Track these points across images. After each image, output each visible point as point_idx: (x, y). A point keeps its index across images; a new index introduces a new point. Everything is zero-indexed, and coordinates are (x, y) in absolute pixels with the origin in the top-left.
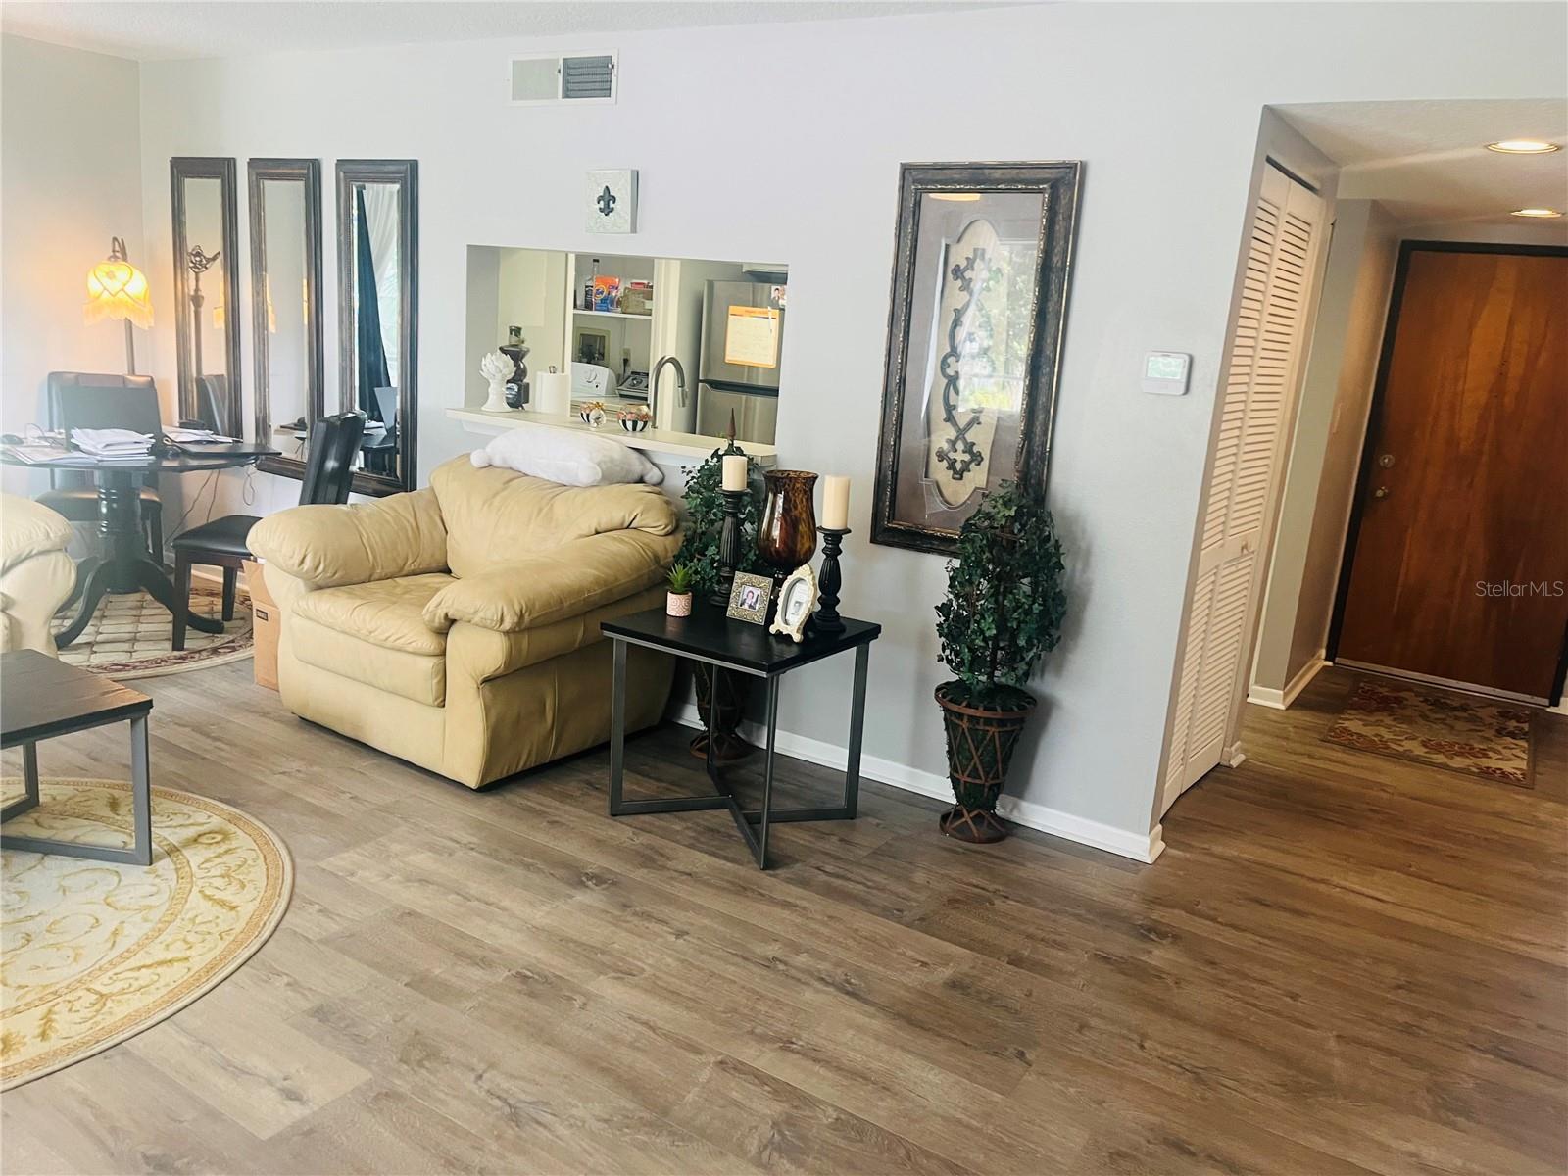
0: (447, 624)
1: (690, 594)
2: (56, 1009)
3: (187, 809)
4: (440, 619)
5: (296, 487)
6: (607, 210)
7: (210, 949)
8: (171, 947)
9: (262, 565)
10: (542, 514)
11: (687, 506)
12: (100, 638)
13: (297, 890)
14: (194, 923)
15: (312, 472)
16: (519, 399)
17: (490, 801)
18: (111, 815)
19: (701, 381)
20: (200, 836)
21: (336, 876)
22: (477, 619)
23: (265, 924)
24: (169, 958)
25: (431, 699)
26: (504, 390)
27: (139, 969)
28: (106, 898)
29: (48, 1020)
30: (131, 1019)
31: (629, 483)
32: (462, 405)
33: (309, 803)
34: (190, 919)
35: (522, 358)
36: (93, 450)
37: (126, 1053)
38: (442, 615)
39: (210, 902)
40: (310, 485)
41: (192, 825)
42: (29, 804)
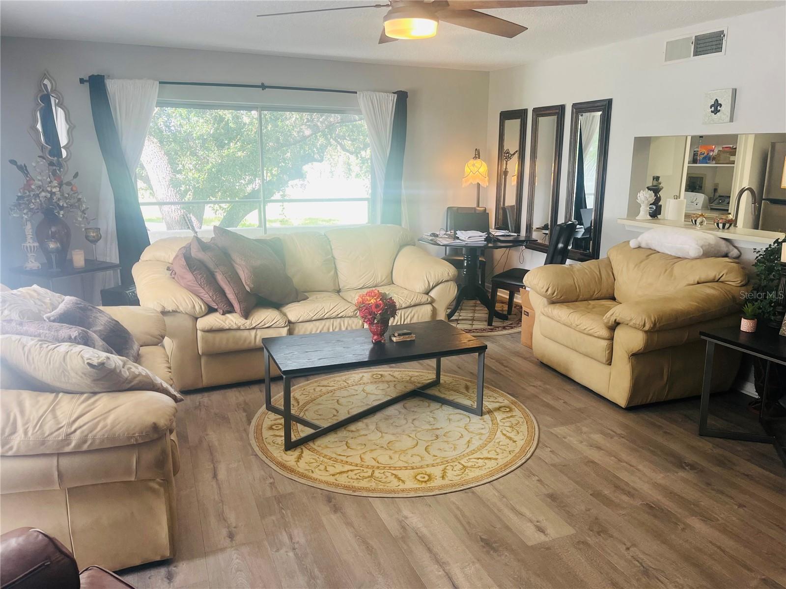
0: (616, 325)
1: (756, 320)
2: (447, 468)
3: (496, 395)
4: (612, 321)
5: (543, 256)
6: (716, 111)
7: (505, 457)
8: (490, 453)
9: (529, 291)
10: (667, 272)
11: (756, 271)
12: (460, 318)
13: (541, 440)
14: (499, 445)
15: (551, 249)
16: (656, 212)
17: (631, 415)
18: (466, 392)
19: (764, 199)
20: (500, 407)
21: (558, 437)
22: (631, 324)
23: (527, 451)
24: (489, 457)
25: (604, 361)
26: (648, 208)
27: (478, 459)
28: (465, 427)
29: (444, 471)
30: (476, 479)
31: (719, 257)
32: (626, 217)
33: (545, 401)
34: (497, 442)
35: (659, 192)
36: (464, 239)
37: (473, 493)
38: (613, 321)
39: (505, 437)
40: (550, 255)
41: (496, 402)
42: (436, 383)
